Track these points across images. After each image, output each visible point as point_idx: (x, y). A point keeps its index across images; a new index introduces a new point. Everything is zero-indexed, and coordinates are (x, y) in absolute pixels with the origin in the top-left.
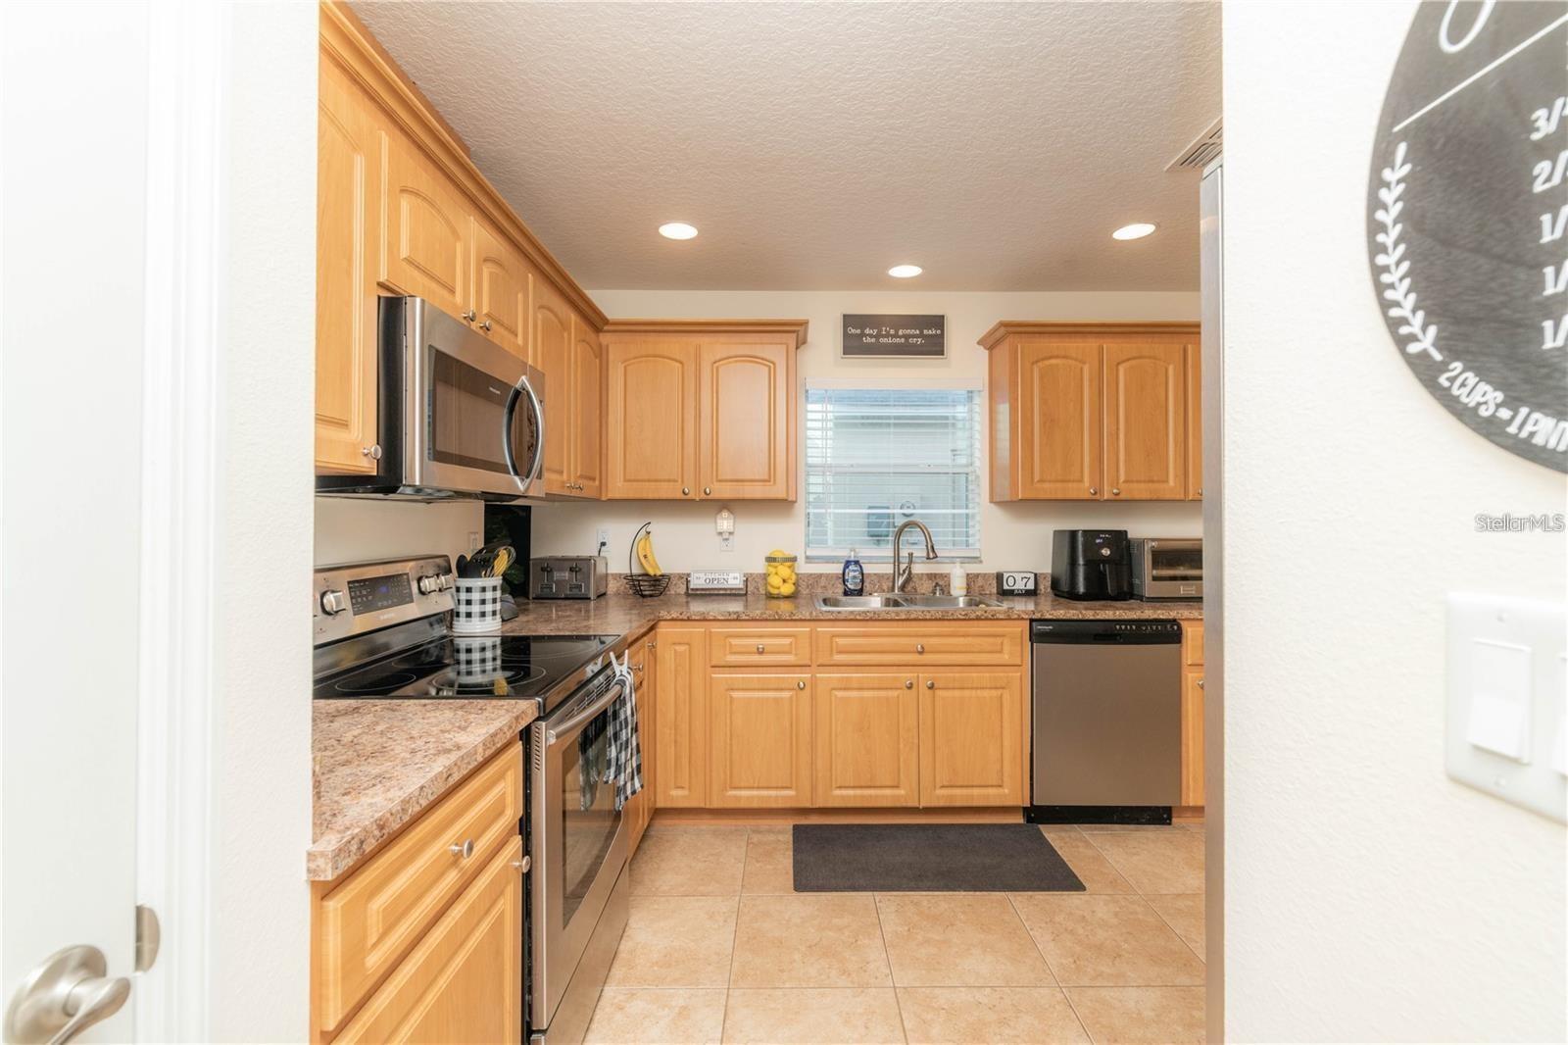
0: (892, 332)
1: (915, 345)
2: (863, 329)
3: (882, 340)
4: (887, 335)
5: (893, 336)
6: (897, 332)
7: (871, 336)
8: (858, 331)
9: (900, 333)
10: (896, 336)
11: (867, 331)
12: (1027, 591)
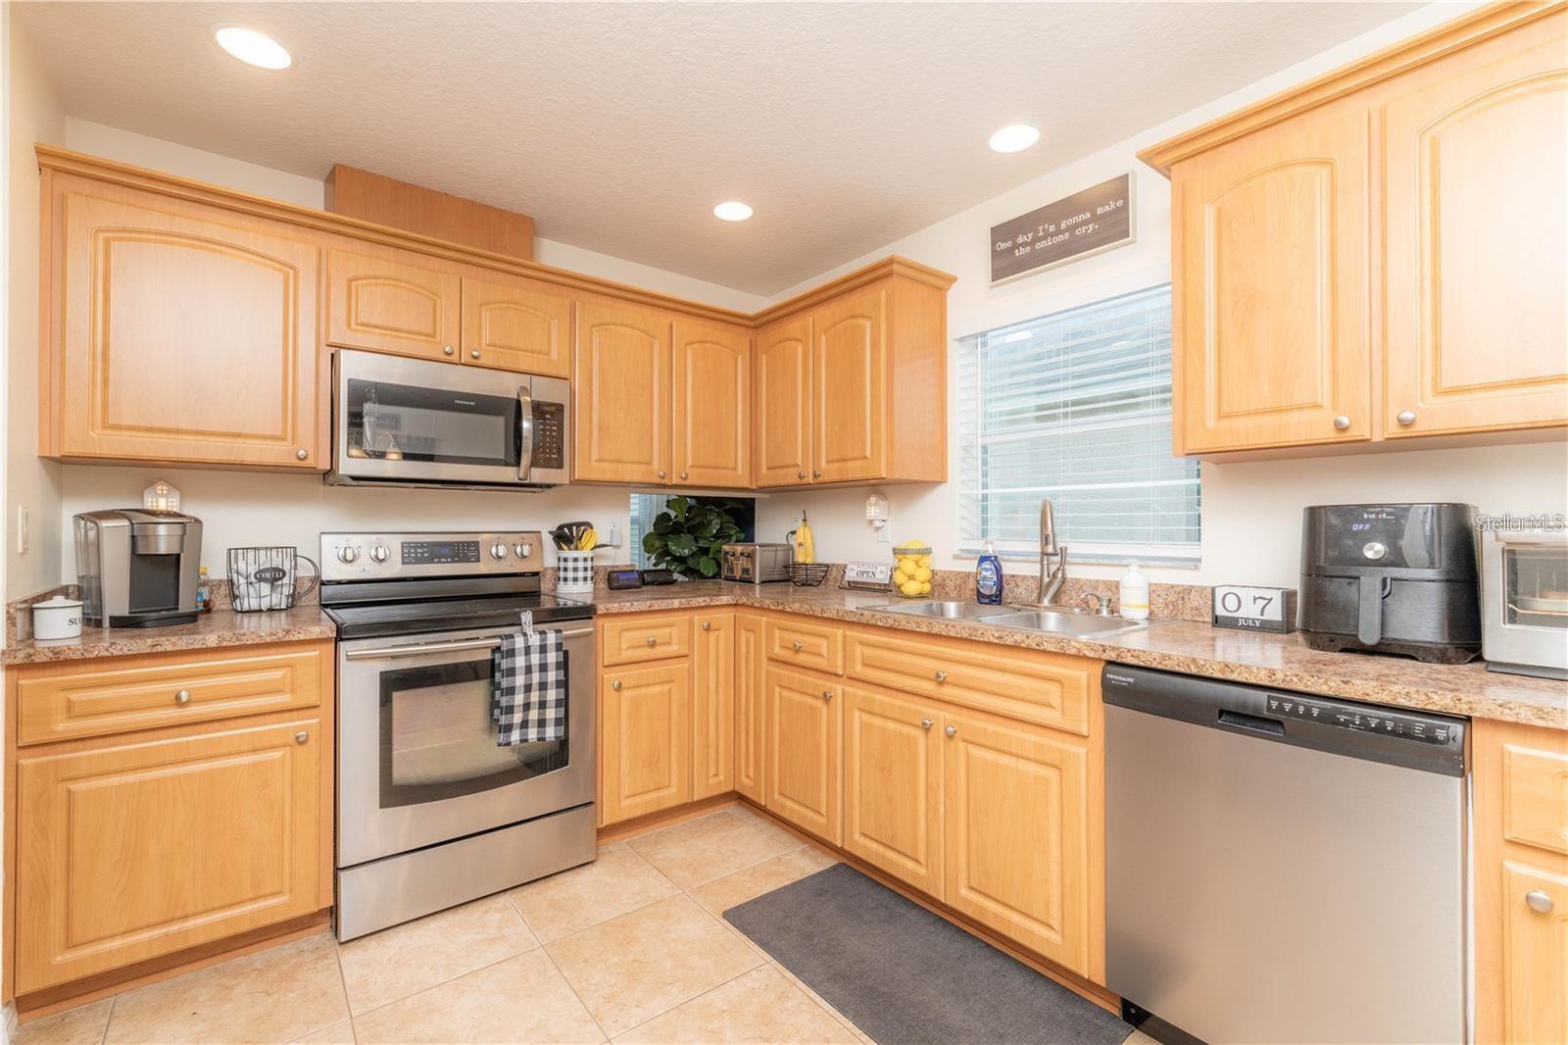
0: (1052, 228)
1: (1086, 236)
2: (1014, 238)
3: (1039, 245)
4: (1047, 235)
5: (1053, 235)
6: (1058, 226)
7: (1024, 245)
8: (1009, 244)
9: (1063, 226)
10: (1059, 232)
11: (1020, 240)
12: (1263, 622)
